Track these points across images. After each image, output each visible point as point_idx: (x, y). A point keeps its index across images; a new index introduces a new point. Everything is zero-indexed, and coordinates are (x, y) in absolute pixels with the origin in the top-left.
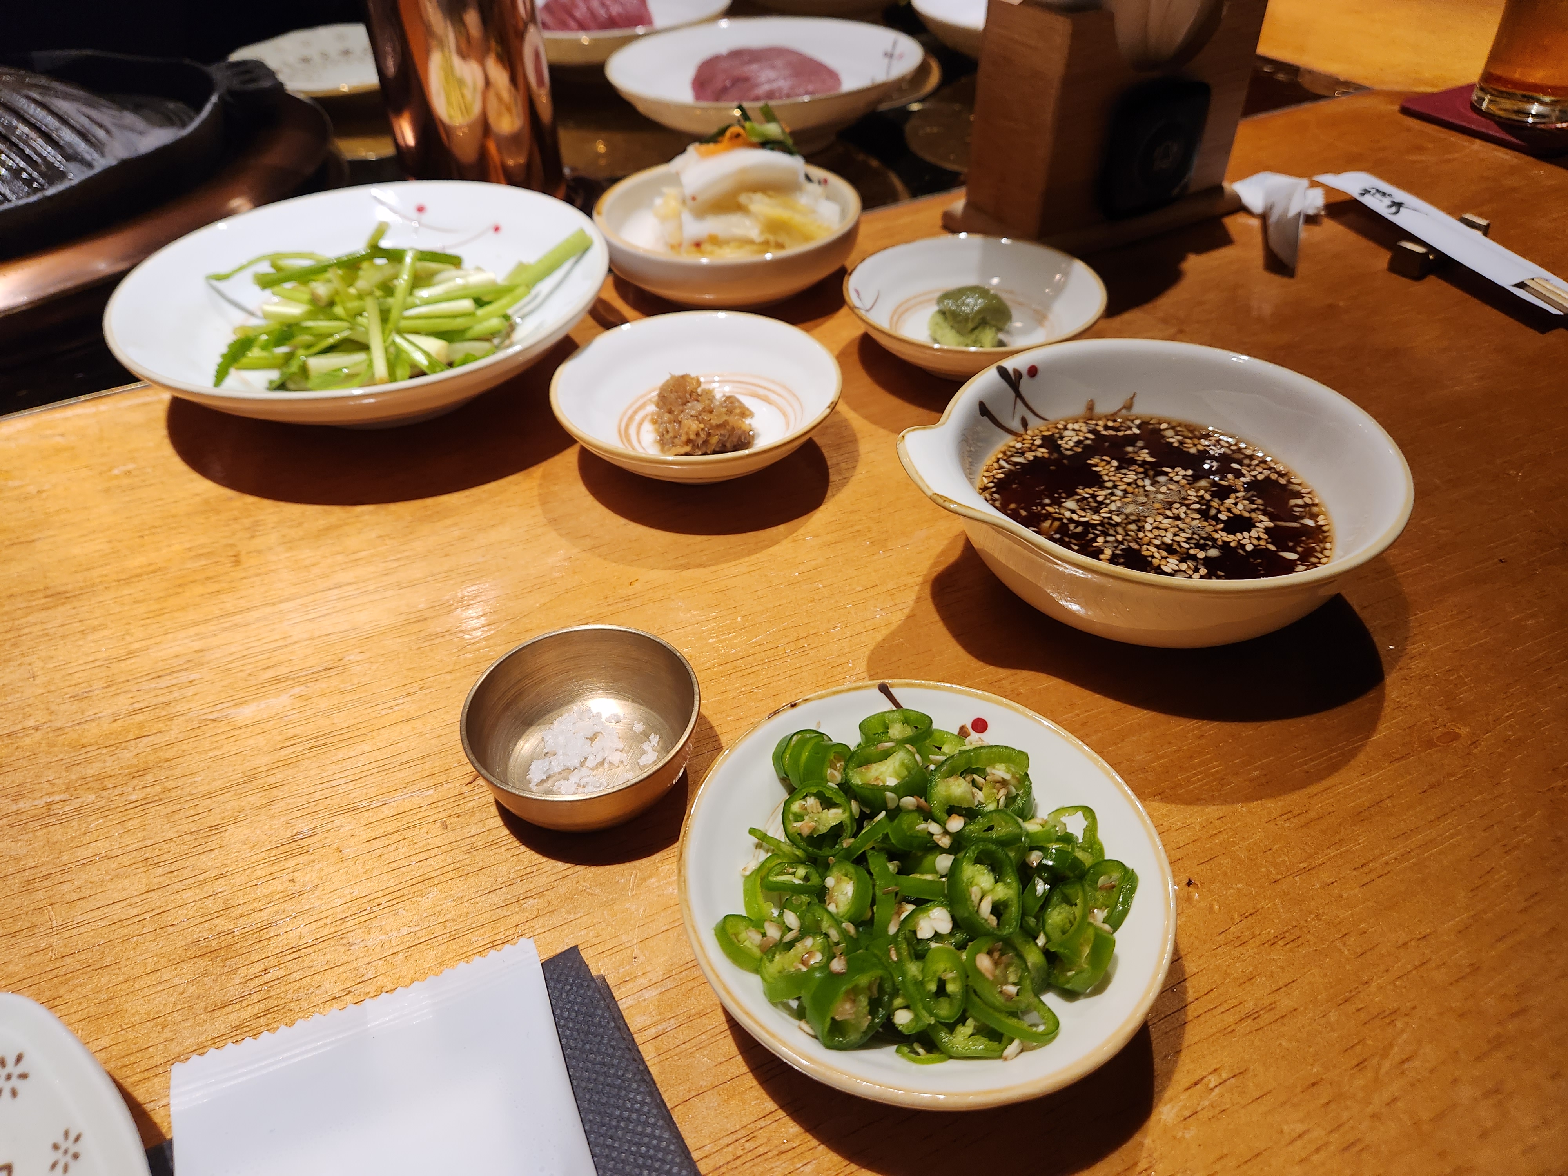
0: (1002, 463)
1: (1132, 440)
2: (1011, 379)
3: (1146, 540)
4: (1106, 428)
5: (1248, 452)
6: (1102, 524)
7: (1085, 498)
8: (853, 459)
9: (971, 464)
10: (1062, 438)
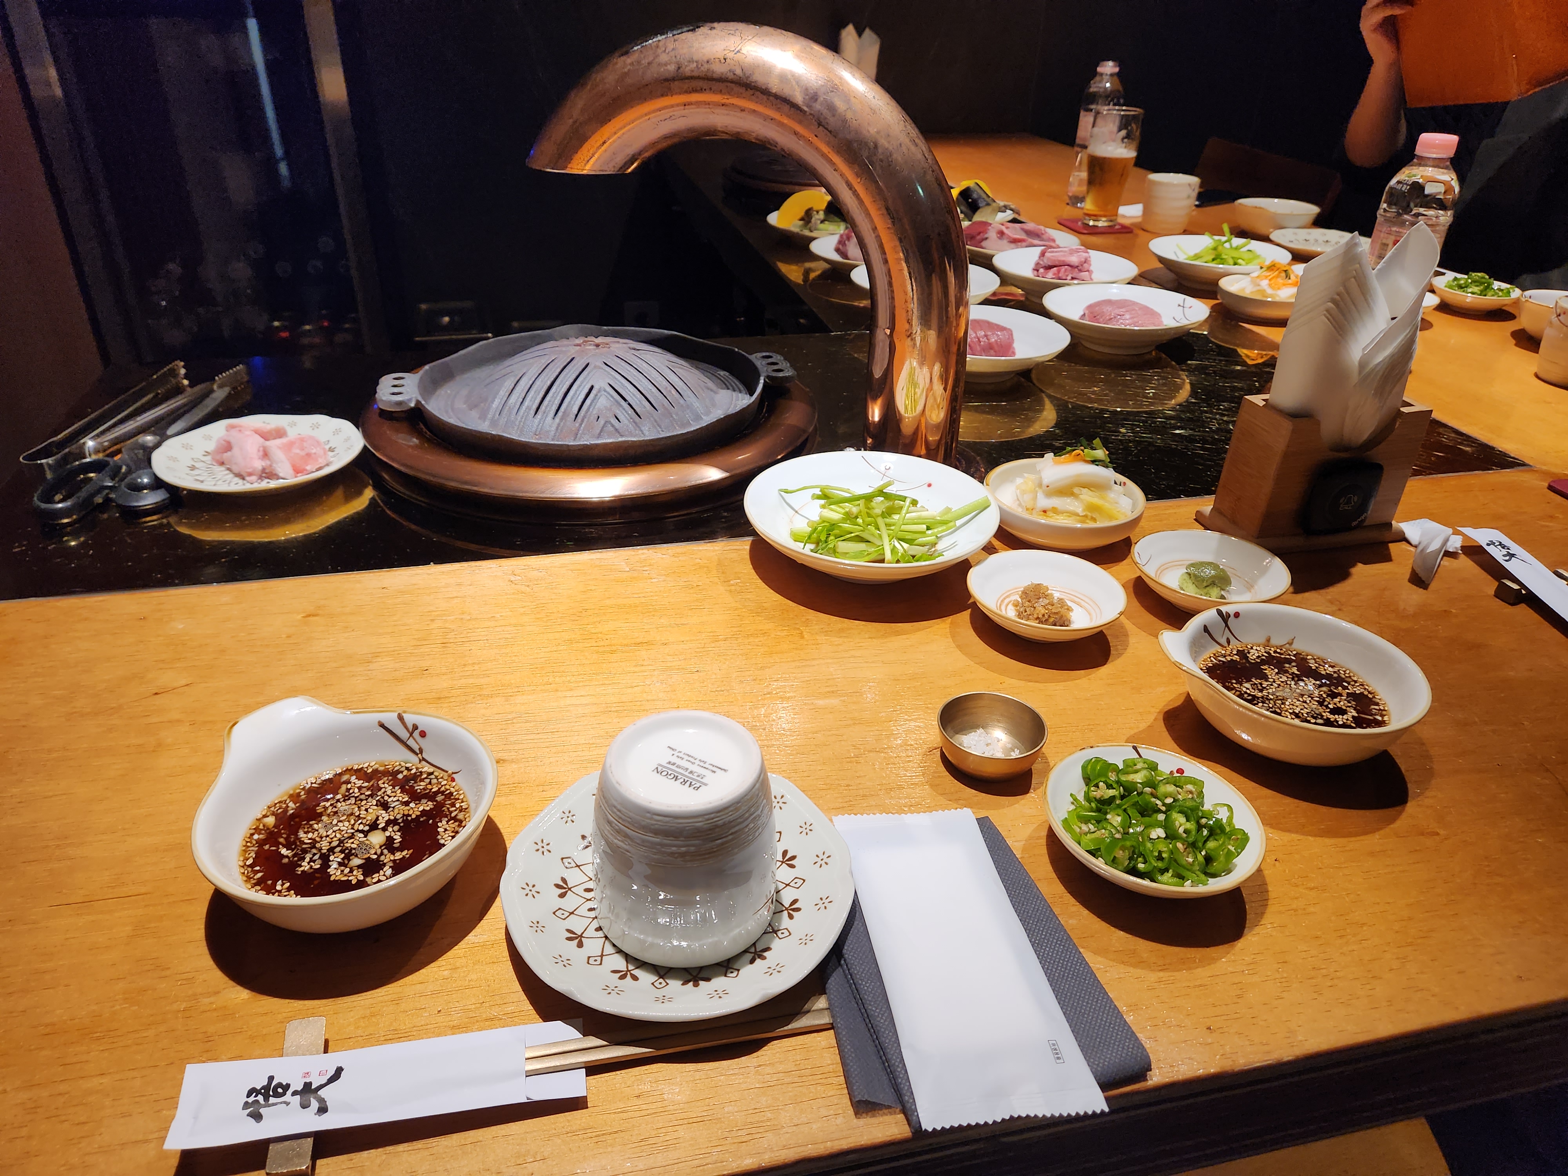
0: (1212, 658)
1: (1290, 661)
2: (1224, 618)
3: (1285, 709)
4: (1275, 652)
5: (1355, 679)
6: (1262, 697)
7: (1255, 684)
8: (1125, 646)
9: (1195, 657)
10: (1249, 653)
